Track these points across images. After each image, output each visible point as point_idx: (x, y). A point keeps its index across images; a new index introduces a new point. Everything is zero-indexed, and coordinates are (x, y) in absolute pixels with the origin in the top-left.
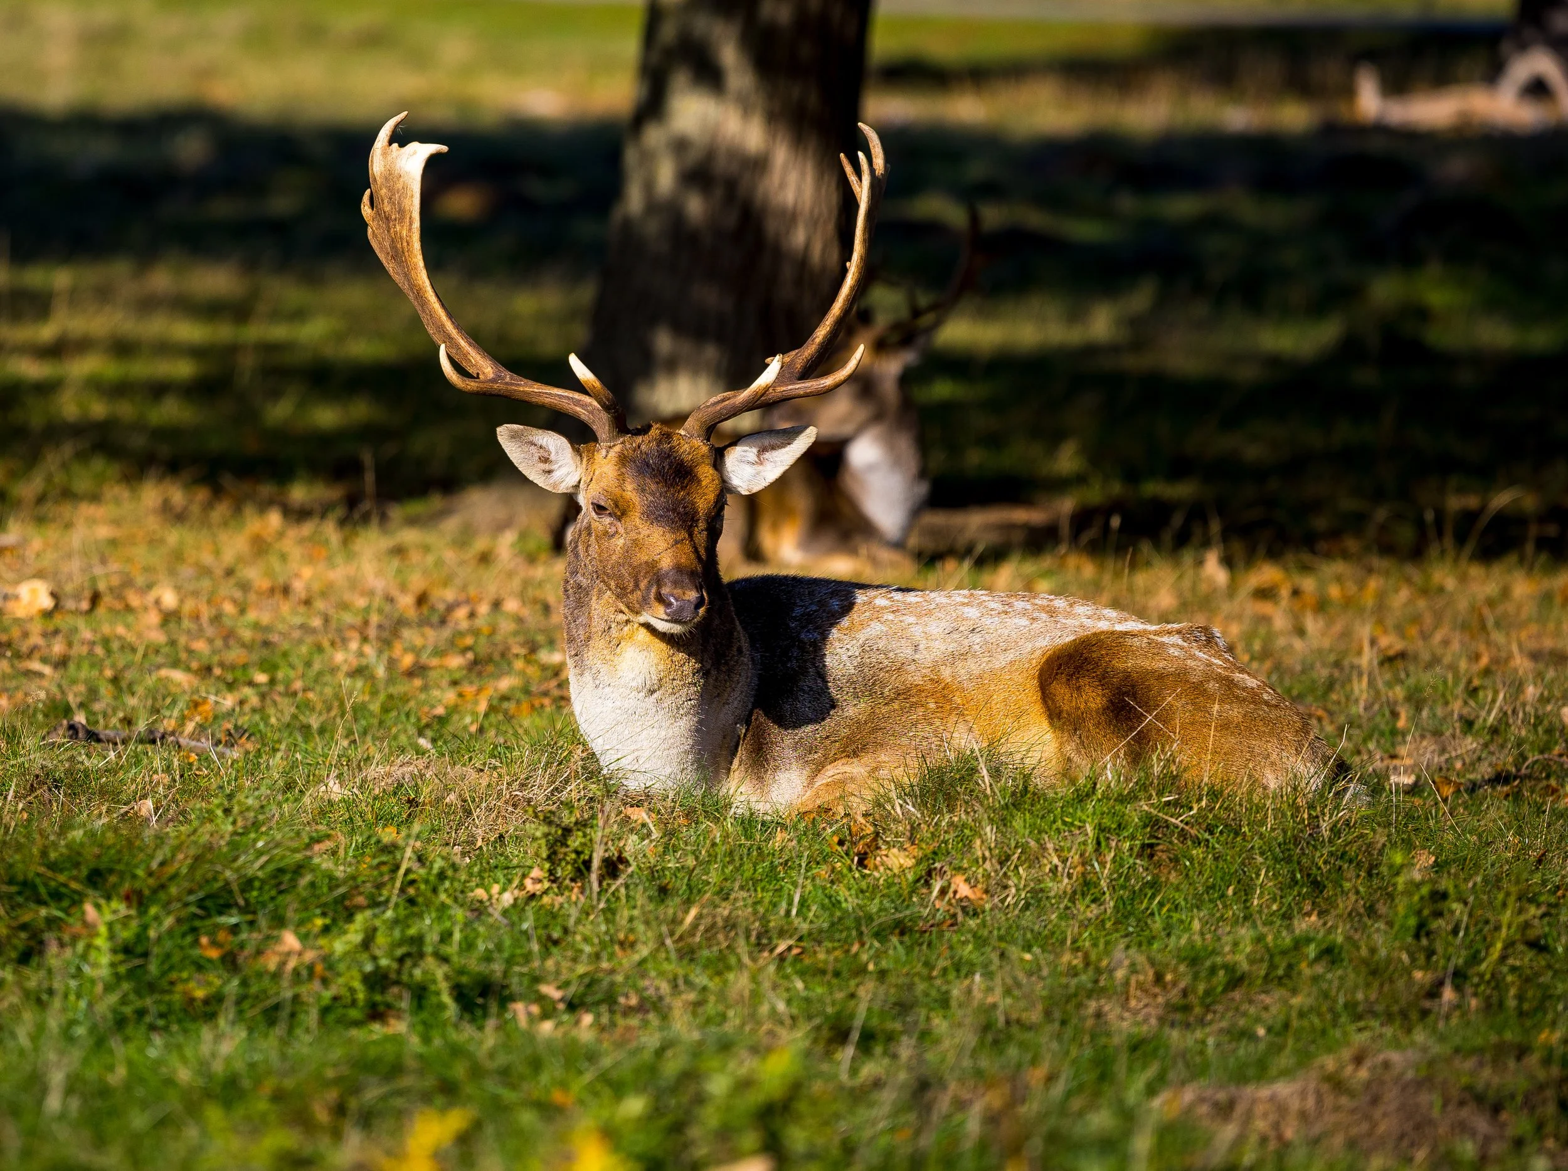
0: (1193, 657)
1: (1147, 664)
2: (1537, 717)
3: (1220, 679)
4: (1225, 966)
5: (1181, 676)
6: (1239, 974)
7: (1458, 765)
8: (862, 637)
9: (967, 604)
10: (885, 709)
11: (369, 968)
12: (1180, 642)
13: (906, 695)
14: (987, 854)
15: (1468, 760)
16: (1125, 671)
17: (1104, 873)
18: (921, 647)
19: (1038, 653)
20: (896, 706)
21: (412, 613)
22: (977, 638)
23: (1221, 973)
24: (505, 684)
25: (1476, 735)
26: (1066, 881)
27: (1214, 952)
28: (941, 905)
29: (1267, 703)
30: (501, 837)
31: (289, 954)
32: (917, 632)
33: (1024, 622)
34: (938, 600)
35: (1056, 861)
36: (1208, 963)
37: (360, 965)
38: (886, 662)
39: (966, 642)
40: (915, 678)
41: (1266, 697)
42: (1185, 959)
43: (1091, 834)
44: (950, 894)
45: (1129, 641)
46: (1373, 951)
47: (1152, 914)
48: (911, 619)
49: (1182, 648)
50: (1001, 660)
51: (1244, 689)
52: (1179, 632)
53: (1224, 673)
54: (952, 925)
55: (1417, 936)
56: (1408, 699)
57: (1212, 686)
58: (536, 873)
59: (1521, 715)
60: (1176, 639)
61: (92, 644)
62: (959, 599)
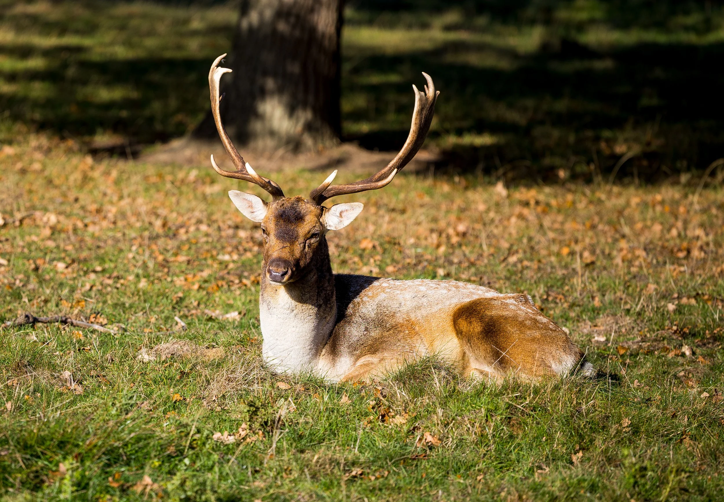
0: (520, 309)
1: (501, 313)
2: (657, 308)
3: (531, 319)
4: (549, 493)
5: (515, 318)
6: (555, 496)
7: (623, 330)
8: (377, 300)
9: (421, 285)
10: (387, 334)
11: (183, 496)
12: (514, 302)
13: (394, 327)
14: (439, 422)
15: (628, 328)
16: (491, 316)
17: (489, 431)
18: (403, 304)
19: (453, 305)
20: (391, 332)
21: (161, 231)
22: (424, 300)
23: (547, 496)
24: (205, 274)
25: (631, 316)
26: (474, 436)
27: (544, 486)
28: (420, 446)
29: (551, 330)
30: (224, 396)
31: (147, 485)
32: (400, 297)
33: (445, 291)
34: (409, 284)
35: (469, 426)
36: (541, 491)
37: (179, 495)
38: (387, 312)
39: (421, 302)
40: (400, 319)
41: (551, 327)
42: (531, 489)
43: (484, 413)
44: (424, 440)
45: (493, 302)
46: (614, 491)
47: (511, 451)
48: (399, 292)
49: (515, 305)
50: (435, 309)
51: (542, 323)
52: (513, 298)
53: (533, 317)
54: (425, 456)
55: (634, 487)
56: (599, 290)
57: (528, 323)
58: (244, 426)
59: (650, 307)
60: (512, 301)
61: (23, 247)
62: (417, 283)
